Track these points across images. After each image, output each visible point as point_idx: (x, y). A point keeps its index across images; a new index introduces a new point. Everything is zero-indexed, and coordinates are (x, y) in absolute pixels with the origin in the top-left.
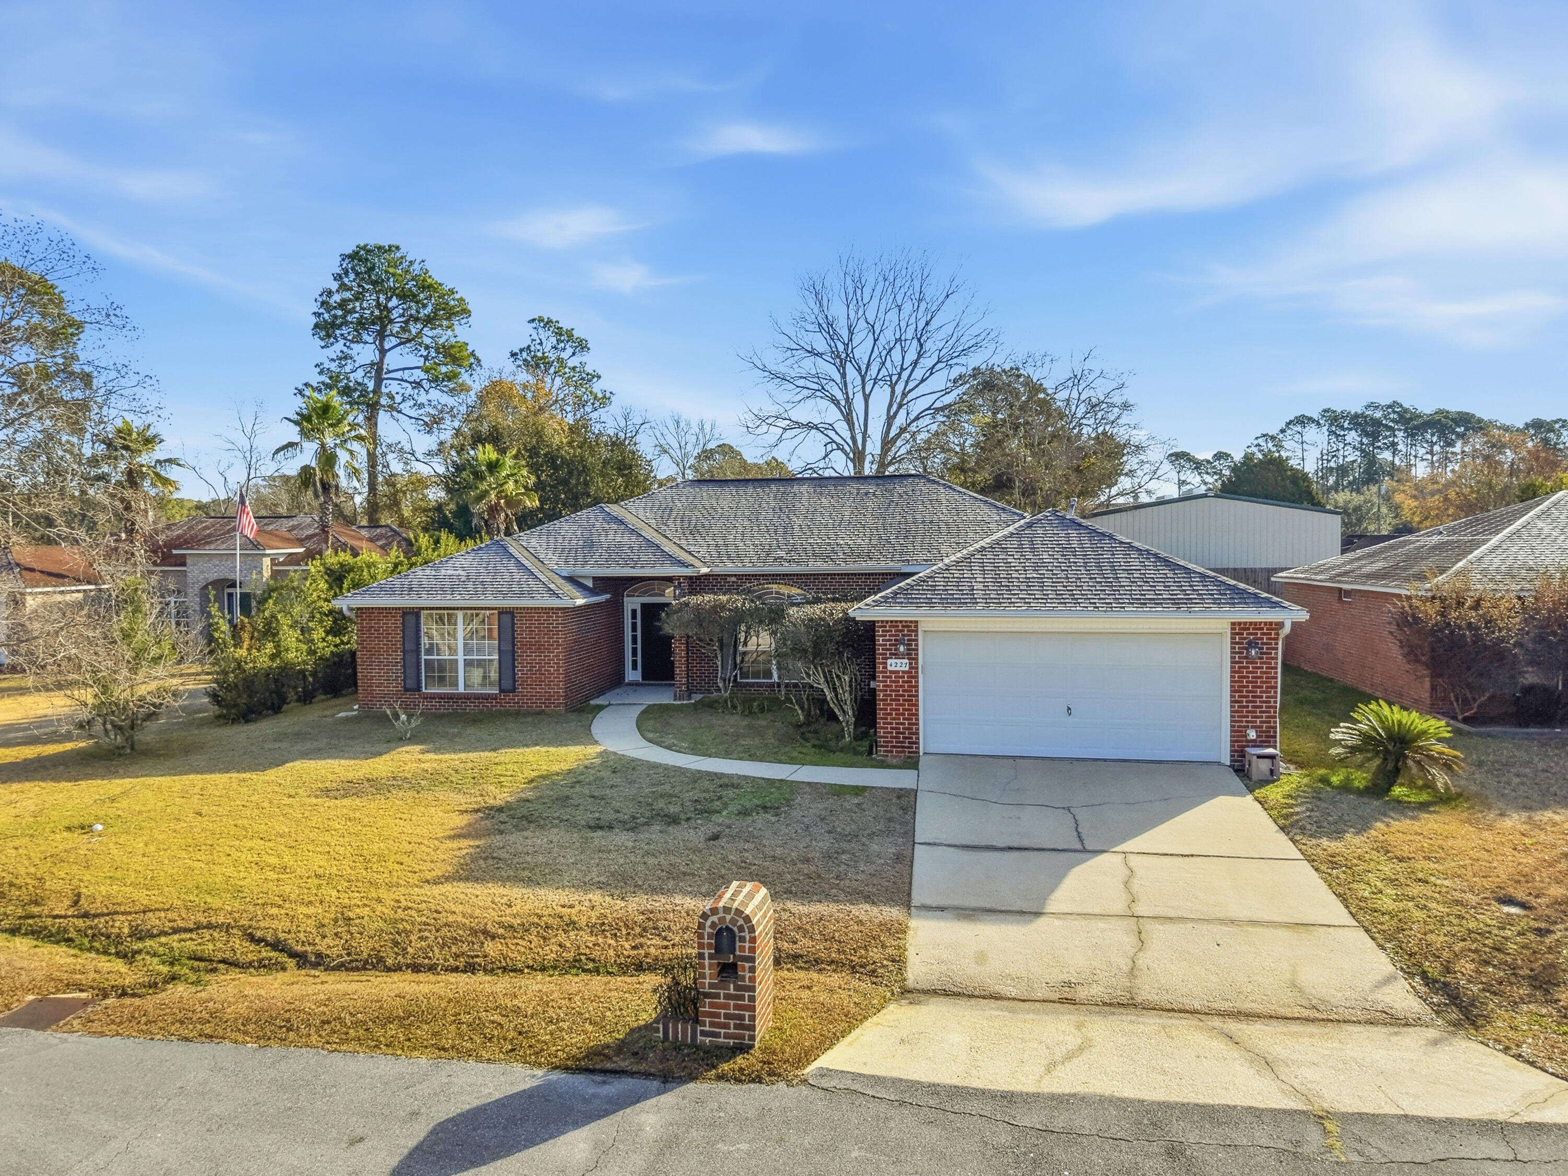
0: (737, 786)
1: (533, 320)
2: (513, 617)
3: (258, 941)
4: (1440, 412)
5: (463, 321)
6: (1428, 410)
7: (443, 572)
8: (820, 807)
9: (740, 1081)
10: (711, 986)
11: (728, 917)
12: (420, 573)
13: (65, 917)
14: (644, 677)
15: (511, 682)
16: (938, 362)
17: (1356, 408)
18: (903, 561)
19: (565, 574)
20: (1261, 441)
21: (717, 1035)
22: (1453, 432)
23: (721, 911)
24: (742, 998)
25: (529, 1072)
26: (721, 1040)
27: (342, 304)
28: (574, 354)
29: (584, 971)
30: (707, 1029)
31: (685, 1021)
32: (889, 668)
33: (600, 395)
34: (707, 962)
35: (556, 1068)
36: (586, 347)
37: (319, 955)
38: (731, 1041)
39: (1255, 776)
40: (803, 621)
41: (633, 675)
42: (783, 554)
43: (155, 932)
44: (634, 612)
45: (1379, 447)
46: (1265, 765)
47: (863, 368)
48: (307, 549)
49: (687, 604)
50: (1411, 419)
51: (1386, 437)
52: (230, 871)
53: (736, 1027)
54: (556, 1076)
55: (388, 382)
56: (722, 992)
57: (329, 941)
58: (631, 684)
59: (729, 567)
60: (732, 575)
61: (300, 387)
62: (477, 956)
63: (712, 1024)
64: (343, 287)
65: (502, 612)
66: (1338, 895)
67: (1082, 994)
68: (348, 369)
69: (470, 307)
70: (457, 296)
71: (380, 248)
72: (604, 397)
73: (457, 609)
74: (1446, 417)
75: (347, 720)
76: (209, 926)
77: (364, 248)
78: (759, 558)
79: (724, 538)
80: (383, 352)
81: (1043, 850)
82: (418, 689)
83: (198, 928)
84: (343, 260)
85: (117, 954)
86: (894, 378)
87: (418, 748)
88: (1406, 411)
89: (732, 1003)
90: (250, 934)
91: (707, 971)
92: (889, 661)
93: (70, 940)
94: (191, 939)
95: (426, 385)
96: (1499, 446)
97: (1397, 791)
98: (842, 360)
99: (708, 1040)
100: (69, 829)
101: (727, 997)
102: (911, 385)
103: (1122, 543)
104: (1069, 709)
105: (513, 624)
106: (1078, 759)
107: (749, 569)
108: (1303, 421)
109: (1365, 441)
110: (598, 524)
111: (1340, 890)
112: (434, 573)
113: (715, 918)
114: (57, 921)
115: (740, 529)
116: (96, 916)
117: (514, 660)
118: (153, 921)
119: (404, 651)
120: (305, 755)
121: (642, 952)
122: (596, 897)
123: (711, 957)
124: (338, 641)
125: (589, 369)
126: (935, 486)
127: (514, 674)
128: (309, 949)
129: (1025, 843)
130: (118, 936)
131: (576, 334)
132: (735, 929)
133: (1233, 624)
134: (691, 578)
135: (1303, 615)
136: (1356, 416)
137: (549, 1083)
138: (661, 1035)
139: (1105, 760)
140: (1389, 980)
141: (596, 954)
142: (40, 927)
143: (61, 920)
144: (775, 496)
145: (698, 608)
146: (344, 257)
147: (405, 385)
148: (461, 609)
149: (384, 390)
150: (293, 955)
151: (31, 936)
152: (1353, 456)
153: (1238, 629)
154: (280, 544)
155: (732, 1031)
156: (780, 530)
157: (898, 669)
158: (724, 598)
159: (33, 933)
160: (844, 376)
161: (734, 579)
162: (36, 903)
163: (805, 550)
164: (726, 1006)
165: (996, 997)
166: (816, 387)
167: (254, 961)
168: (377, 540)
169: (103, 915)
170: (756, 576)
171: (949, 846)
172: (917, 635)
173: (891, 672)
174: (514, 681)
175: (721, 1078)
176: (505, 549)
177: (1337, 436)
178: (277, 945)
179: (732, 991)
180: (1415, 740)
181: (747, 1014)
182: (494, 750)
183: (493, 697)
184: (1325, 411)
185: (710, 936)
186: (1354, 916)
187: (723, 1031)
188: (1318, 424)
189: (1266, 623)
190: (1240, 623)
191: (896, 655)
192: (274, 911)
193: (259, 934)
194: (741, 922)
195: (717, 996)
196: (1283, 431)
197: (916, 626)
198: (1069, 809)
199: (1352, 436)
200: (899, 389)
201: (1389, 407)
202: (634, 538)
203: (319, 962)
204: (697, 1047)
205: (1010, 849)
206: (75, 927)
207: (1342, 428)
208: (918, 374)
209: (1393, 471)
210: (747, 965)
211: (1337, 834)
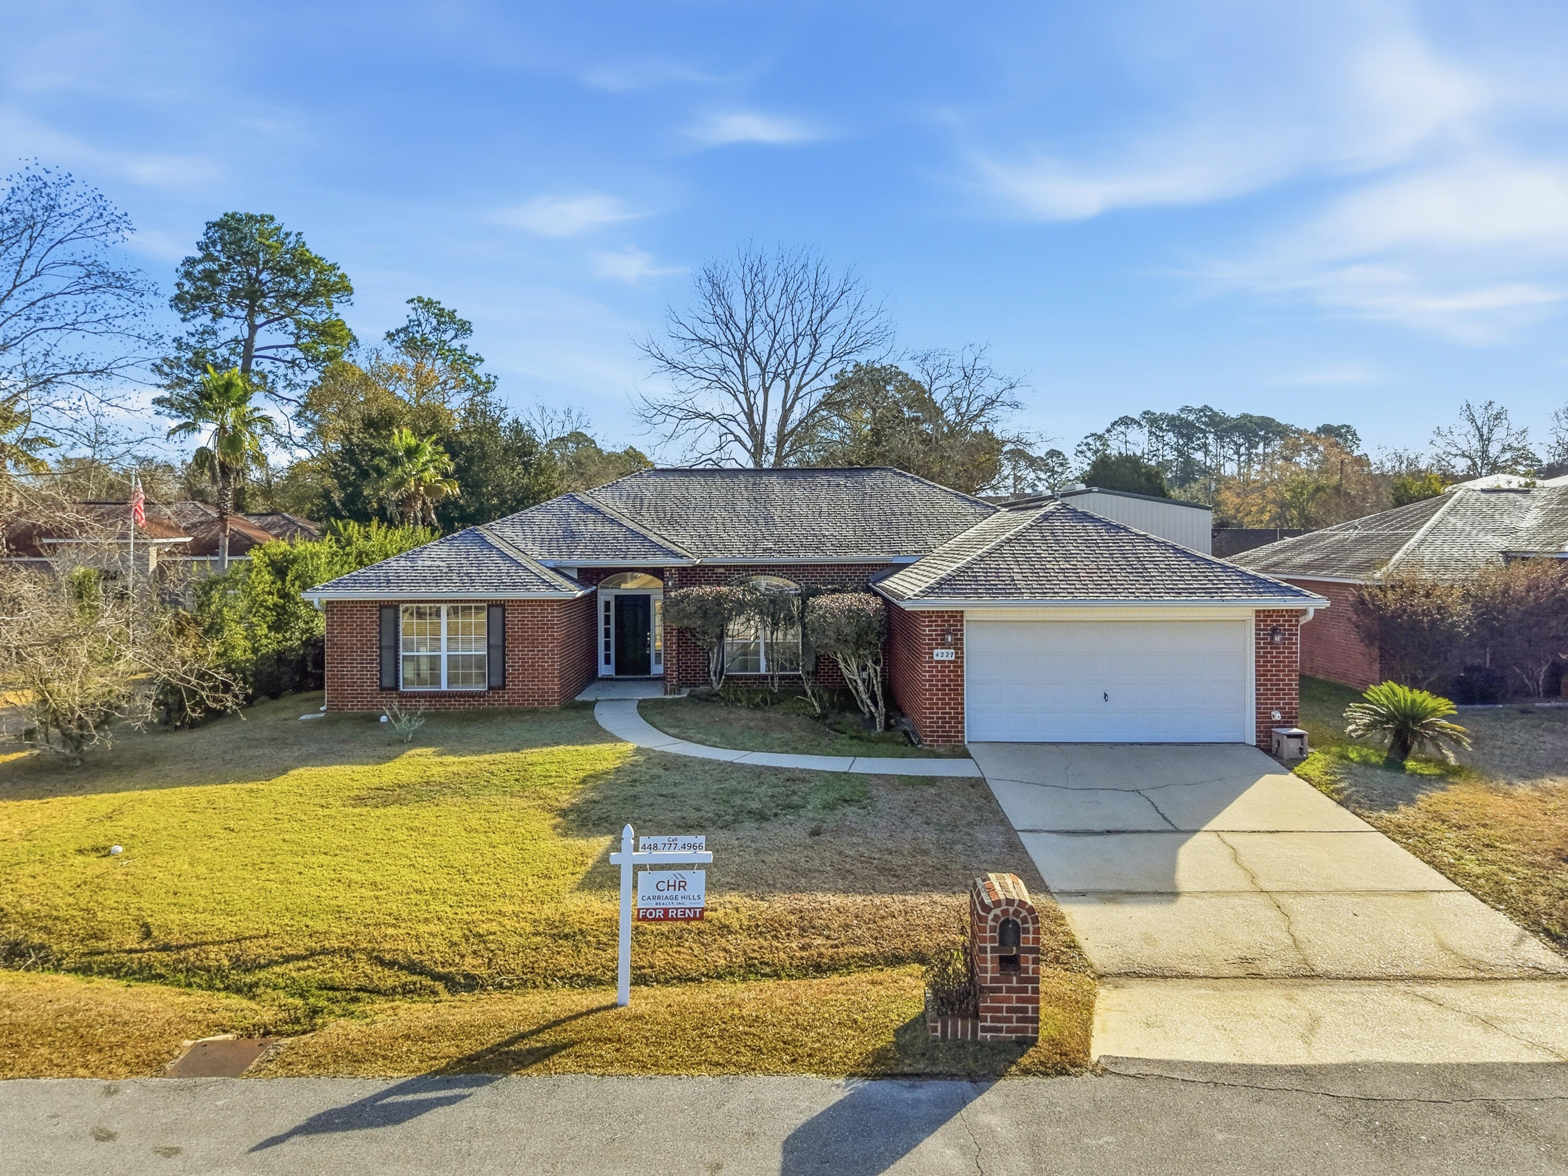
0: (804, 781)
1: (412, 301)
2: (504, 610)
3: (391, 964)
4: (1244, 416)
5: (343, 299)
6: (1234, 415)
7: (420, 563)
8: (900, 798)
9: (1048, 1075)
10: (993, 980)
11: (1011, 909)
12: (394, 564)
13: (142, 951)
14: (618, 671)
15: (501, 679)
16: (832, 358)
17: (1173, 410)
18: (894, 552)
19: (551, 565)
20: (1090, 440)
21: (999, 1030)
22: (1257, 435)
23: (1004, 903)
24: (1025, 990)
25: (829, 1082)
26: (1003, 1034)
27: (208, 275)
28: (456, 336)
29: (763, 975)
30: (988, 1024)
31: (964, 1018)
32: (935, 658)
33: (484, 379)
34: (989, 956)
35: (852, 1075)
36: (469, 329)
37: (467, 976)
38: (1014, 1036)
39: (1286, 756)
40: (842, 612)
41: (605, 670)
42: (770, 545)
43: (262, 961)
44: (607, 604)
45: (1193, 448)
46: (1294, 744)
47: (764, 359)
48: (195, 538)
49: (687, 596)
50: (1220, 423)
51: (1199, 439)
52: (315, 891)
53: (1019, 1020)
54: (859, 1083)
55: (260, 360)
56: (1004, 985)
57: (469, 960)
58: (602, 679)
59: (719, 558)
60: (720, 567)
61: (158, 362)
62: (643, 967)
63: (993, 1019)
64: (209, 257)
65: (492, 605)
66: (1428, 863)
67: (1266, 968)
68: (209, 344)
69: (352, 284)
70: (339, 272)
71: (251, 217)
72: (489, 382)
73: (442, 602)
74: (1250, 422)
75: (319, 722)
76: (324, 952)
77: (233, 216)
78: (747, 549)
79: (705, 528)
80: (253, 328)
81: (1139, 832)
82: (396, 687)
83: (312, 955)
84: (209, 228)
85: (226, 988)
86: (789, 372)
87: (430, 750)
88: (1216, 414)
89: (1014, 996)
90: (376, 957)
91: (989, 965)
92: (935, 651)
93: (160, 976)
94: (309, 967)
95: (304, 365)
96: (1297, 449)
97: (1410, 764)
98: (742, 350)
99: (989, 1035)
100: (80, 852)
101: (1009, 990)
102: (806, 379)
103: (1137, 535)
104: (1106, 695)
105: (504, 617)
106: (1116, 744)
107: (739, 560)
108: (1126, 421)
109: (1181, 442)
110: (573, 514)
111: (1427, 858)
112: (409, 564)
113: (997, 911)
114: (134, 956)
115: (720, 521)
116: (180, 948)
117: (504, 655)
118: (253, 949)
119: (380, 648)
120: (304, 761)
121: (814, 952)
122: (734, 898)
123: (993, 950)
124: (280, 636)
125: (470, 352)
126: (903, 479)
127: (504, 670)
128: (453, 969)
129: (1119, 826)
130: (219, 969)
131: (458, 315)
132: (1019, 921)
133: (1257, 611)
134: (684, 569)
135: (1323, 603)
136: (1173, 418)
137: (860, 1091)
138: (939, 1034)
139: (1141, 744)
140: (1521, 940)
141: (768, 957)
142: (115, 963)
143: (139, 955)
144: (746, 487)
145: (701, 599)
146: (211, 225)
147: (278, 363)
148: (446, 602)
149: (253, 366)
150: (437, 977)
151: (108, 976)
152: (1170, 455)
153: (1262, 616)
154: (166, 533)
155: (1015, 1024)
156: (761, 521)
157: (944, 658)
158: (724, 589)
159: (110, 971)
160: (741, 367)
161: (722, 570)
162: (95, 937)
163: (792, 541)
164: (1008, 1000)
165: (1187, 976)
166: (715, 378)
167: (396, 987)
168: (270, 528)
169: (189, 946)
170: (746, 568)
171: (1049, 832)
172: (962, 625)
173: (938, 662)
174: (504, 677)
175: (1026, 1072)
176: (482, 539)
177: (1157, 436)
178: (412, 968)
179: (1015, 984)
180: (1425, 718)
181: (1030, 1006)
182: (517, 750)
183: (479, 695)
184: (1145, 413)
185: (993, 929)
186: (1454, 882)
187: (1004, 1025)
188: (1140, 425)
189: (1287, 611)
190: (1264, 611)
191: (943, 645)
192: (390, 931)
193: (388, 957)
194: (1024, 913)
195: (999, 990)
196: (1108, 431)
197: (962, 617)
198: (1138, 791)
199: (1170, 437)
200: (794, 382)
201: (1201, 410)
202: (616, 528)
203: (471, 983)
204: (982, 1044)
205: (1109, 832)
206: (161, 963)
207: (1161, 429)
208: (813, 368)
209: (1206, 471)
210: (1031, 956)
211: (1392, 807)
